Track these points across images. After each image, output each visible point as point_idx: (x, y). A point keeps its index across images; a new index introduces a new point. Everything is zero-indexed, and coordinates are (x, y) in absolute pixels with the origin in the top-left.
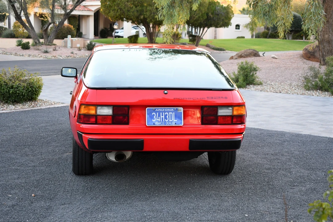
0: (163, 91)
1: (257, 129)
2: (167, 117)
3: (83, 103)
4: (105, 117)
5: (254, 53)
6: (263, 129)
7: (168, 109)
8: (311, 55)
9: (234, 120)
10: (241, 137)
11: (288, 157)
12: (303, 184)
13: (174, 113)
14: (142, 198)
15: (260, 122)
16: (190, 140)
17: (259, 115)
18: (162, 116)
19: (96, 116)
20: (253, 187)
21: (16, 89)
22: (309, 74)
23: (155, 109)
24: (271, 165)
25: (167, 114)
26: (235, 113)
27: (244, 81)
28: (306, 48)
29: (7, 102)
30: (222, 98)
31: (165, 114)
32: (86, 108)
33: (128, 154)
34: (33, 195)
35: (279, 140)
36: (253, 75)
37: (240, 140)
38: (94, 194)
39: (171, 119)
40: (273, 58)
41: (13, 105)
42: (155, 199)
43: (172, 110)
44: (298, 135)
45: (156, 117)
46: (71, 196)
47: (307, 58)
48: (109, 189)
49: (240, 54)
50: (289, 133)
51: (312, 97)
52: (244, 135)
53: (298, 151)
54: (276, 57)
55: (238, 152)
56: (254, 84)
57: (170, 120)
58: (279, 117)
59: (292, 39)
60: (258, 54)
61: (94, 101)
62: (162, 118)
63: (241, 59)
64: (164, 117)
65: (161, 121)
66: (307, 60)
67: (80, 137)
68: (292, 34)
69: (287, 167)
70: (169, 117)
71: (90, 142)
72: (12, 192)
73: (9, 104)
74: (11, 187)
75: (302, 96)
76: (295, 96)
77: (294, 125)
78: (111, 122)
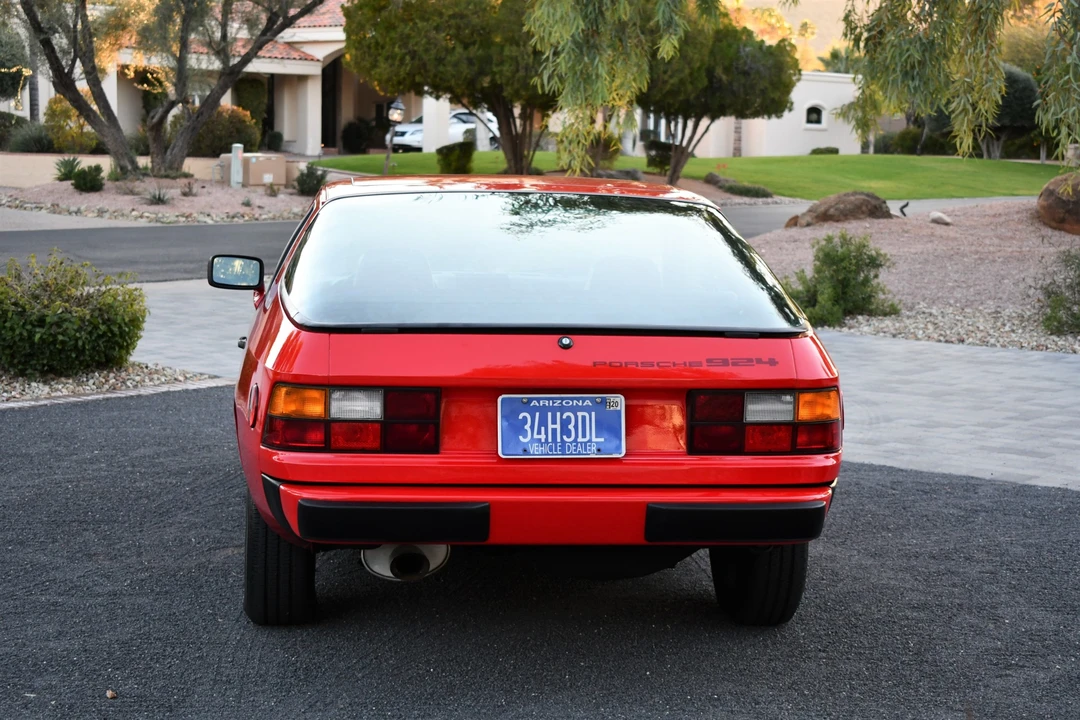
0: (556, 337)
1: (881, 468)
2: (571, 427)
3: (283, 378)
4: (358, 426)
5: (869, 207)
6: (903, 467)
7: (572, 399)
8: (1068, 211)
9: (802, 439)
10: (823, 496)
11: (989, 567)
12: (1041, 660)
13: (593, 414)
14: (483, 707)
15: (891, 445)
16: (648, 507)
17: (888, 420)
18: (554, 422)
19: (326, 423)
20: (867, 669)
21: (54, 330)
22: (1059, 279)
23: (530, 400)
24: (929, 592)
25: (569, 417)
26: (805, 414)
27: (836, 301)
28: (1051, 188)
29: (22, 374)
30: (759, 361)
31: (564, 417)
32: (294, 397)
33: (437, 555)
34: (109, 694)
35: (955, 506)
36: (866, 281)
37: (823, 508)
38: (318, 691)
39: (584, 436)
40: (937, 221)
41: (45, 383)
42: (528, 709)
43: (588, 403)
44: (1023, 491)
45: (532, 427)
46: (238, 697)
47: (1054, 224)
48: (370, 673)
49: (822, 209)
50: (991, 483)
51: (1072, 357)
52: (833, 489)
53: (1024, 546)
54: (948, 220)
55: (815, 548)
56: (871, 313)
57: (580, 439)
58: (957, 426)
59: (1002, 157)
60: (885, 210)
61: (320, 372)
62: (554, 431)
63: (826, 225)
64: (558, 426)
65: (550, 440)
66: (1055, 228)
67: (272, 493)
68: (1003, 138)
69: (984, 602)
70: (576, 427)
71: (307, 512)
72: (38, 682)
73: (30, 378)
74: (35, 665)
75: (1037, 355)
76: (1011, 354)
77: (1009, 456)
78: (376, 445)
